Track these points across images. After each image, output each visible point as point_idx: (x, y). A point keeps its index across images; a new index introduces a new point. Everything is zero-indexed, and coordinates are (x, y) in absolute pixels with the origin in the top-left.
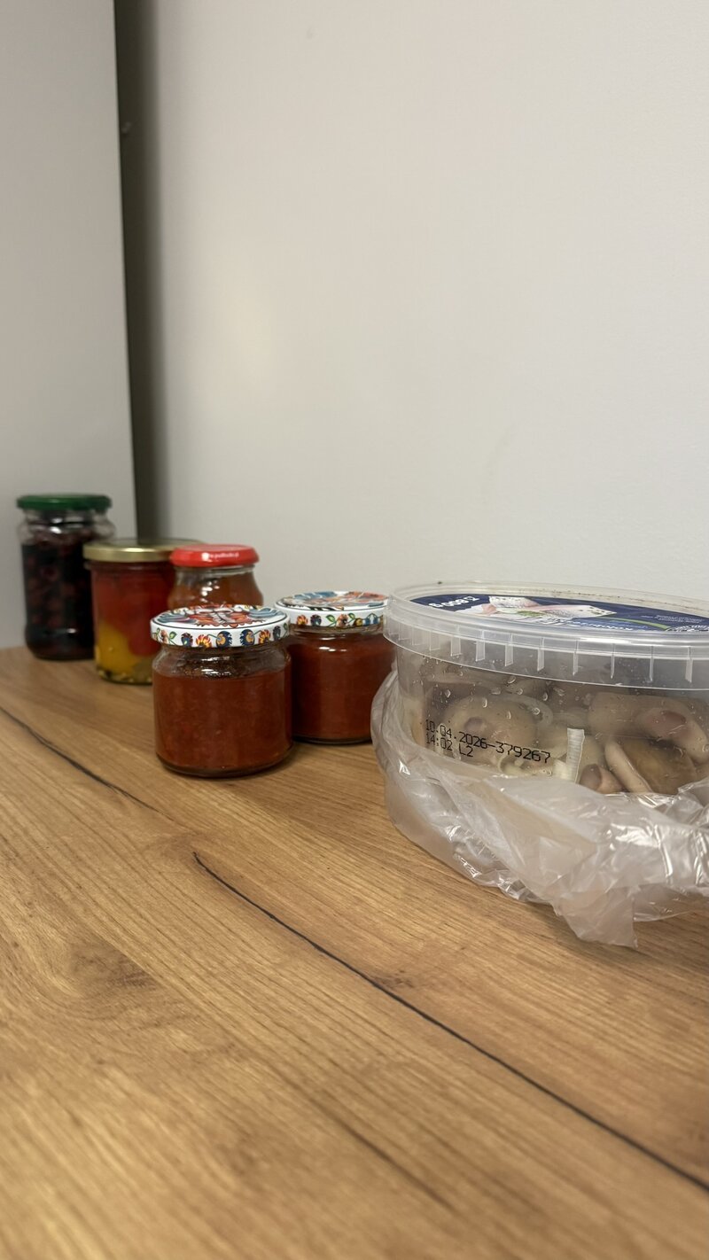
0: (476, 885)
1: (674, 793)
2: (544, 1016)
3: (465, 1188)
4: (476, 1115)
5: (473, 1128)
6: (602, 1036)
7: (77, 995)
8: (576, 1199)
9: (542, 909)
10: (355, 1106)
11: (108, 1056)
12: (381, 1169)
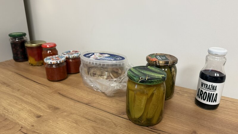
0: (96, 91)
1: (117, 78)
2: (104, 104)
3: (98, 121)
4: (98, 115)
5: (99, 116)
6: (110, 105)
7: (51, 111)
8: (108, 120)
9: (104, 93)
10: (86, 116)
11: (58, 117)
12: (90, 121)
